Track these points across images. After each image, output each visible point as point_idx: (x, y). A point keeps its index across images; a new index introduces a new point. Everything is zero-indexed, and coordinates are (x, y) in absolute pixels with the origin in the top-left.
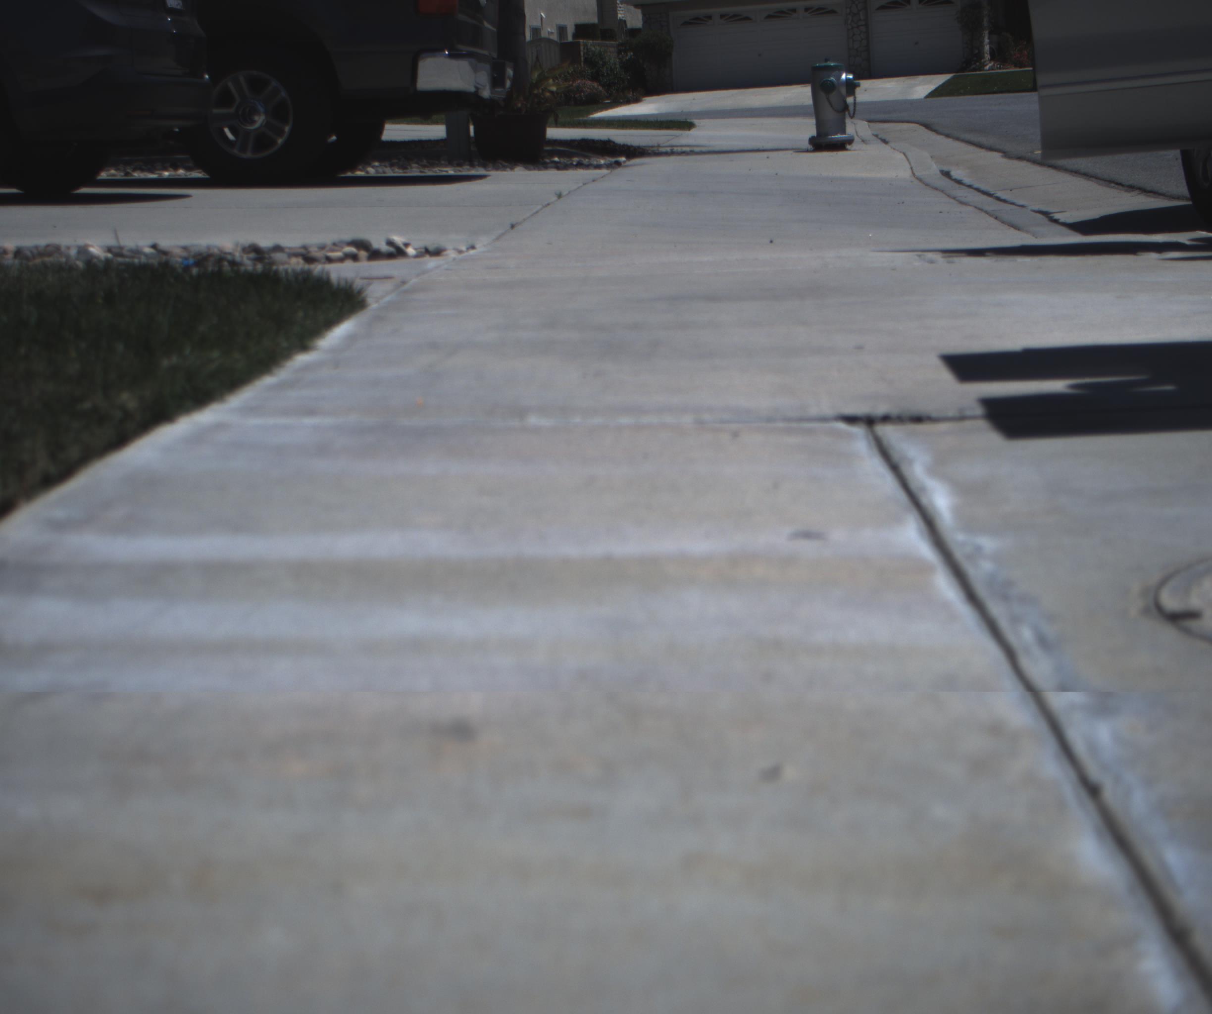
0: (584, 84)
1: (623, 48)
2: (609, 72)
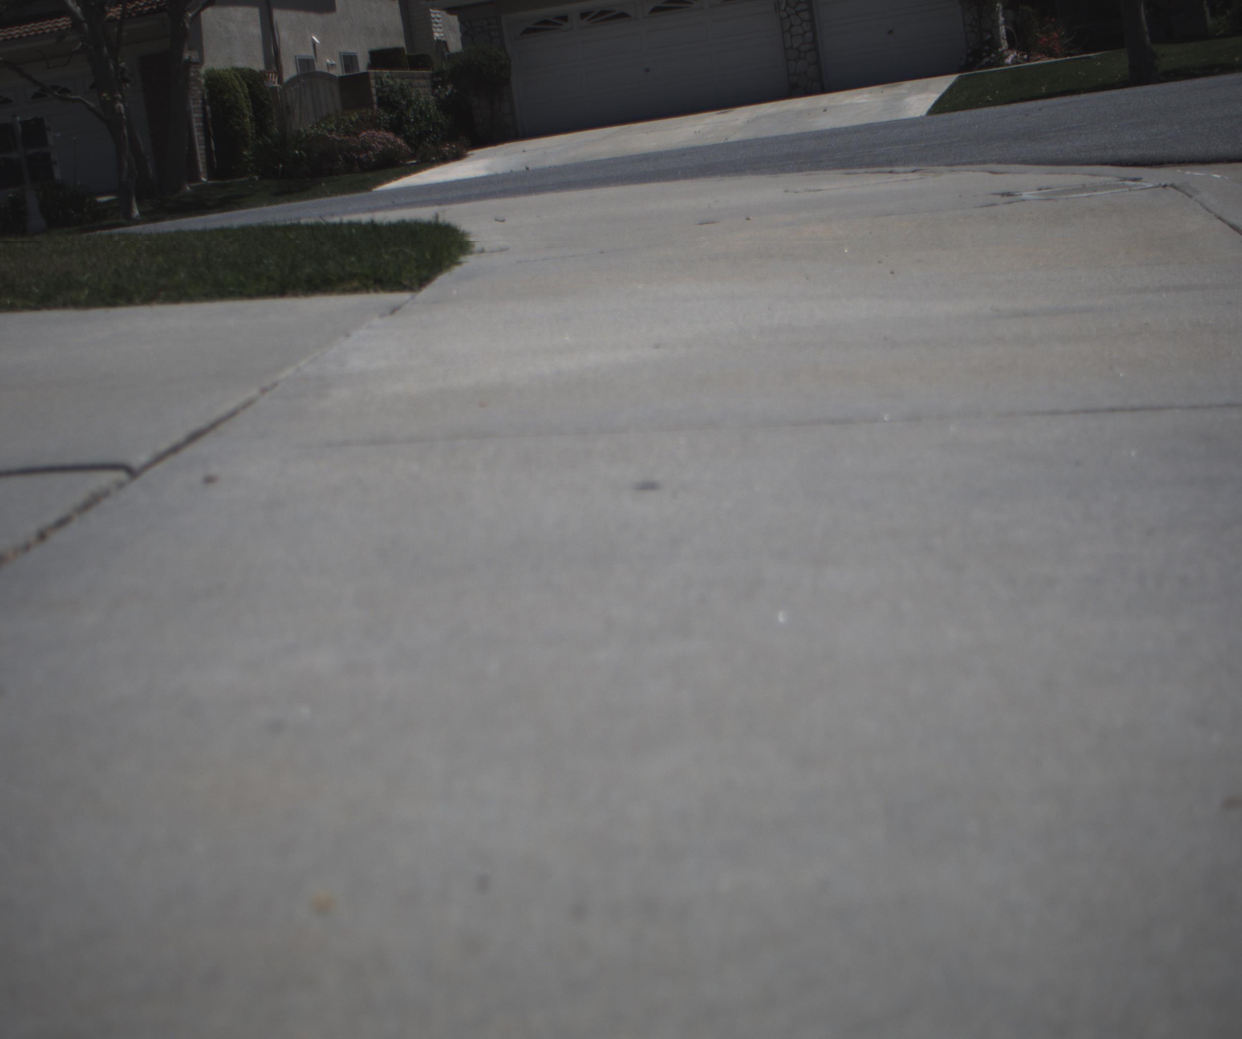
0: (373, 137)
1: (440, 79)
2: (418, 116)
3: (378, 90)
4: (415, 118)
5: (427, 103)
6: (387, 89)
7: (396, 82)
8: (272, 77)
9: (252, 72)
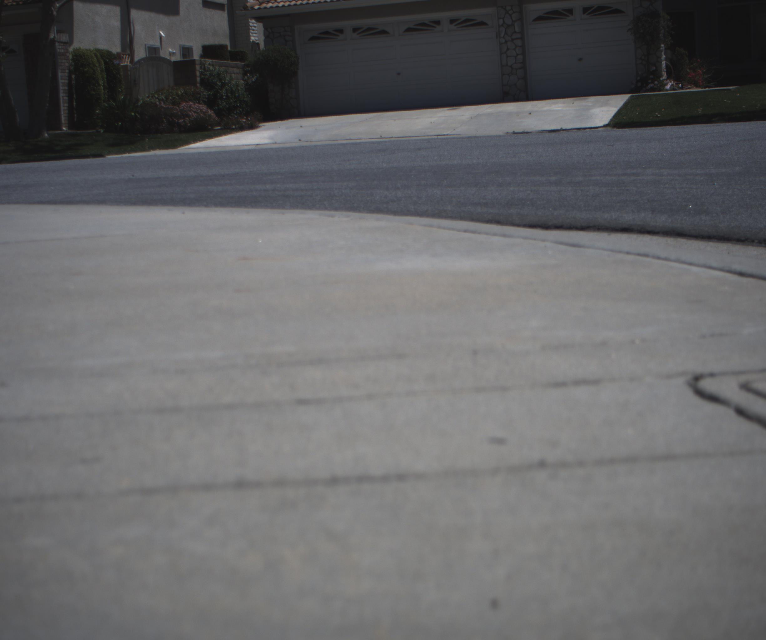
1: (249, 69)
2: (229, 94)
3: (201, 74)
4: (227, 96)
5: (238, 86)
6: (208, 73)
7: (215, 69)
8: (126, 58)
9: (109, 53)
